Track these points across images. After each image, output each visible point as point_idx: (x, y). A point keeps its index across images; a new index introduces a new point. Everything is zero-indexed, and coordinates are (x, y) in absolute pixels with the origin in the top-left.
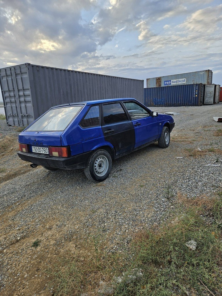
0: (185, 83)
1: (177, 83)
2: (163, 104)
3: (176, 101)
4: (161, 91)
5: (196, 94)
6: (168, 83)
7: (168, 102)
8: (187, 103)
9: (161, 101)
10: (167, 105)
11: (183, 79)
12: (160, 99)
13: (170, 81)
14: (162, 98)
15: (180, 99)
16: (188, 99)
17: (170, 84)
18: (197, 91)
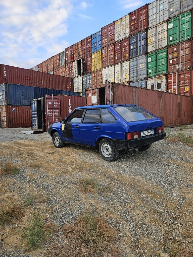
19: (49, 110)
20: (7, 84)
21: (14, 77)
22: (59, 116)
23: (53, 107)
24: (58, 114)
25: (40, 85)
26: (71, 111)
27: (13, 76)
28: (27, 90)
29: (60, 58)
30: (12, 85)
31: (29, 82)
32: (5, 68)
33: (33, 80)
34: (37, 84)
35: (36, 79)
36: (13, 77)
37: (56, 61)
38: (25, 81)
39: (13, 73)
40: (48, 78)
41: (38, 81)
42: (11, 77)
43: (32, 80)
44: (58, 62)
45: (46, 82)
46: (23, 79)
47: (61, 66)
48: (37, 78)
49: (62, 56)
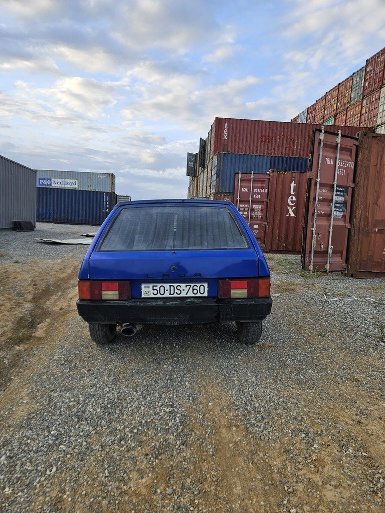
0: (76, 187)
1: (63, 186)
2: (49, 218)
3: (75, 216)
4: (46, 195)
5: (107, 208)
6: (45, 182)
7: (60, 215)
8: (92, 221)
9: (46, 213)
10: (57, 220)
11: (73, 181)
12: (44, 209)
13: (50, 180)
14: (48, 207)
15: (81, 212)
16: (95, 215)
17: (51, 185)
18: (108, 203)
19: (241, 206)
20: (222, 154)
21: (239, 140)
22: (262, 218)
23: (250, 199)
24: (260, 214)
25: (289, 151)
26: (294, 208)
27: (239, 137)
28: (257, 163)
29: (353, 84)
30: (230, 156)
31: (268, 147)
32: (226, 124)
33: (276, 141)
34: (282, 148)
35: (281, 139)
36: (237, 140)
37: (343, 94)
38: (259, 146)
39: (239, 133)
40: (309, 135)
41: (286, 144)
42: (235, 139)
43: (274, 142)
44: (347, 94)
45: (304, 144)
46: (256, 142)
47: (352, 103)
48: (284, 136)
49: (358, 79)
